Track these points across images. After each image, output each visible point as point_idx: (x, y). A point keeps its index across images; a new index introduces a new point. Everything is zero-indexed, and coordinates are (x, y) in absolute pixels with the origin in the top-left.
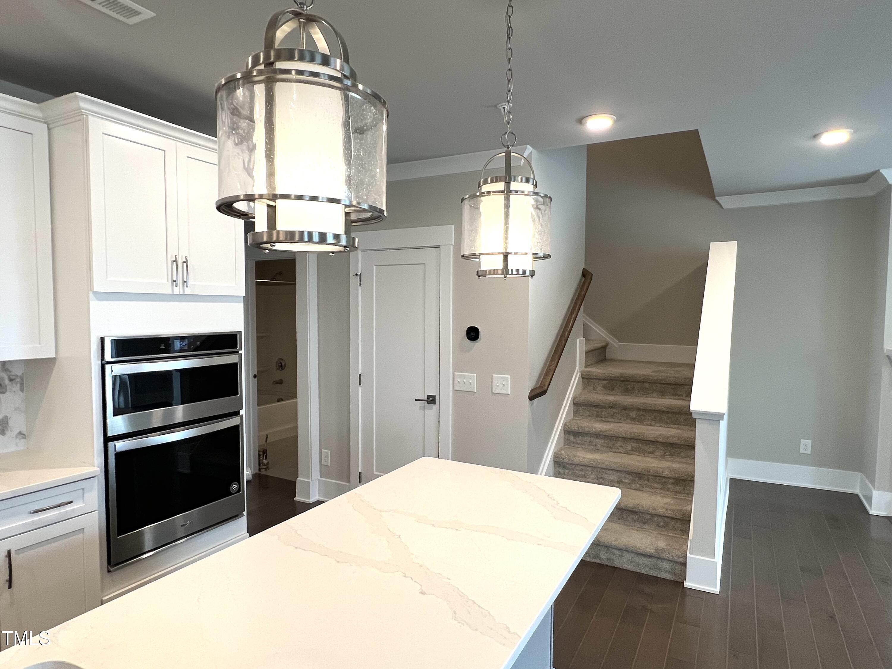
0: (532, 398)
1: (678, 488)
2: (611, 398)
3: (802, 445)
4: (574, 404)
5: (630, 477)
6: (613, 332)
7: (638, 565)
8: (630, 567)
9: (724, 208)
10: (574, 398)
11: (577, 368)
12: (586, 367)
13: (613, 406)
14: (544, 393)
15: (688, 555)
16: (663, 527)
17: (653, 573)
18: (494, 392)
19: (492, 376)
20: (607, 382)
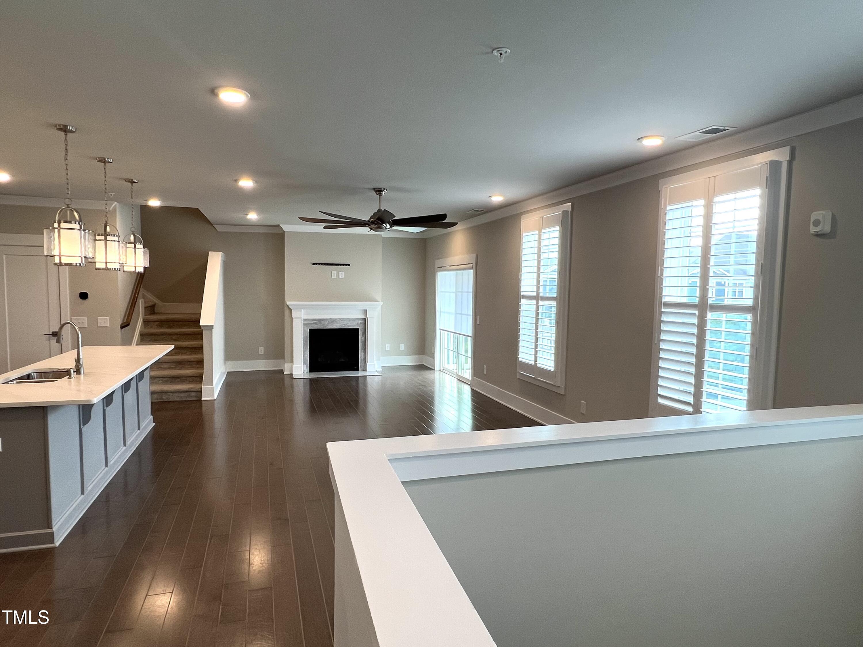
0: (122, 327)
1: (198, 366)
2: (162, 330)
3: (260, 350)
4: (141, 335)
5: (175, 364)
6: (159, 297)
7: (181, 397)
8: (178, 399)
9: (218, 230)
10: (140, 332)
11: (141, 315)
12: (145, 316)
13: (162, 334)
14: (128, 325)
15: (203, 387)
16: (192, 381)
17: (188, 399)
18: (99, 326)
19: (97, 318)
20: (158, 322)
